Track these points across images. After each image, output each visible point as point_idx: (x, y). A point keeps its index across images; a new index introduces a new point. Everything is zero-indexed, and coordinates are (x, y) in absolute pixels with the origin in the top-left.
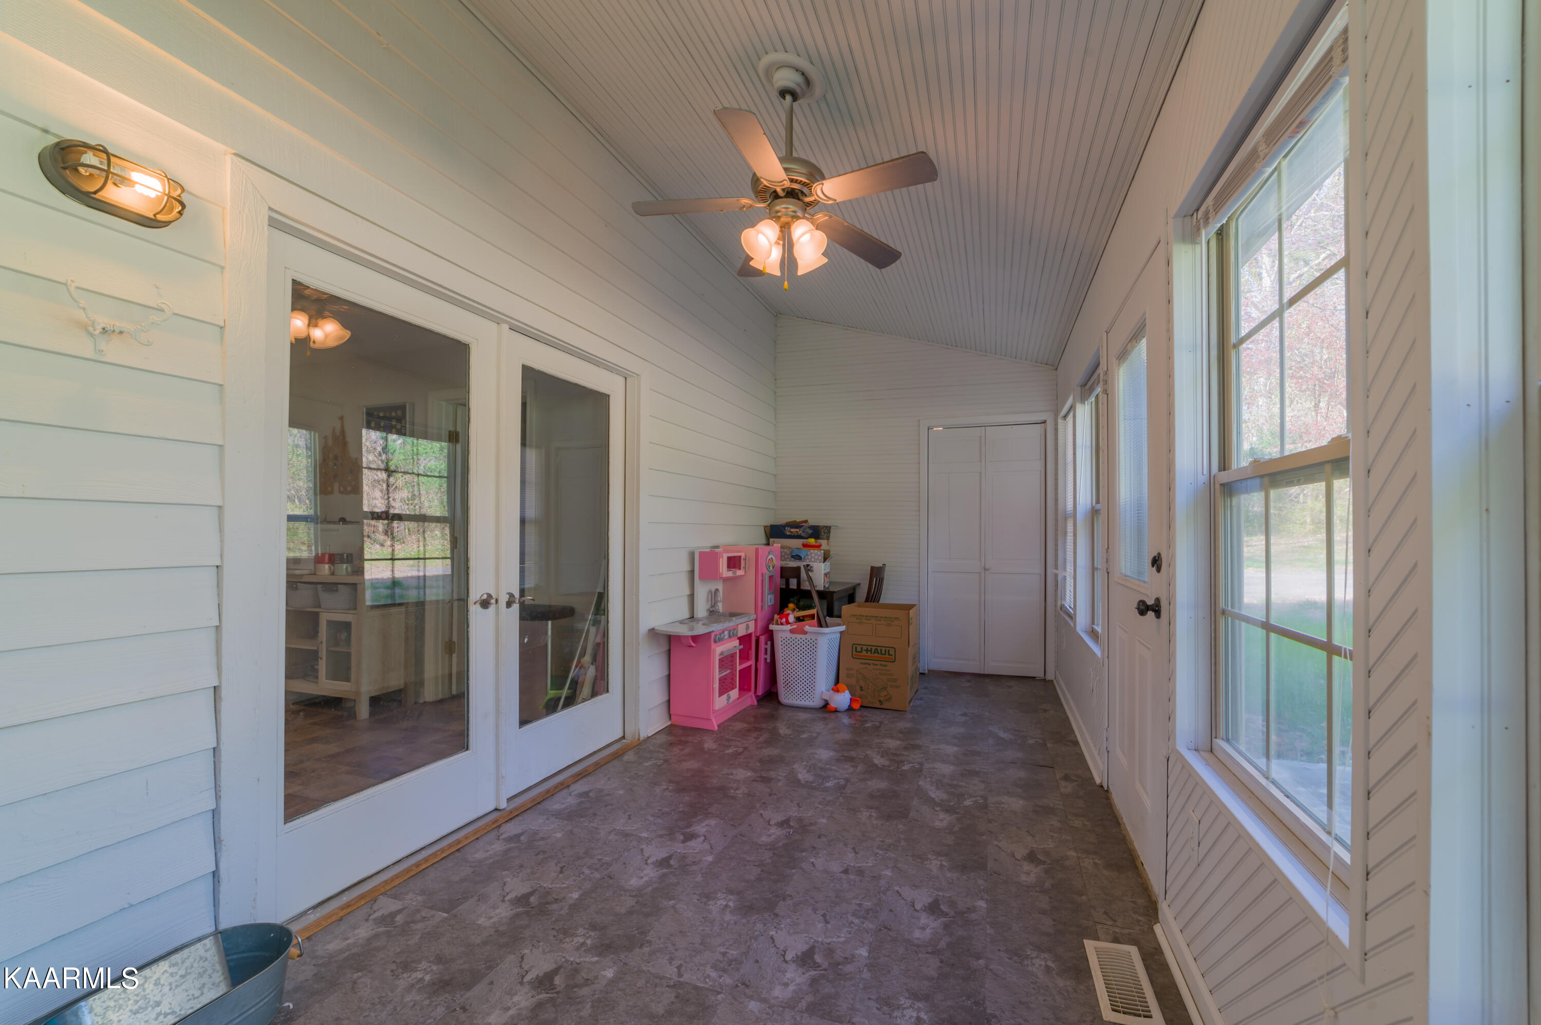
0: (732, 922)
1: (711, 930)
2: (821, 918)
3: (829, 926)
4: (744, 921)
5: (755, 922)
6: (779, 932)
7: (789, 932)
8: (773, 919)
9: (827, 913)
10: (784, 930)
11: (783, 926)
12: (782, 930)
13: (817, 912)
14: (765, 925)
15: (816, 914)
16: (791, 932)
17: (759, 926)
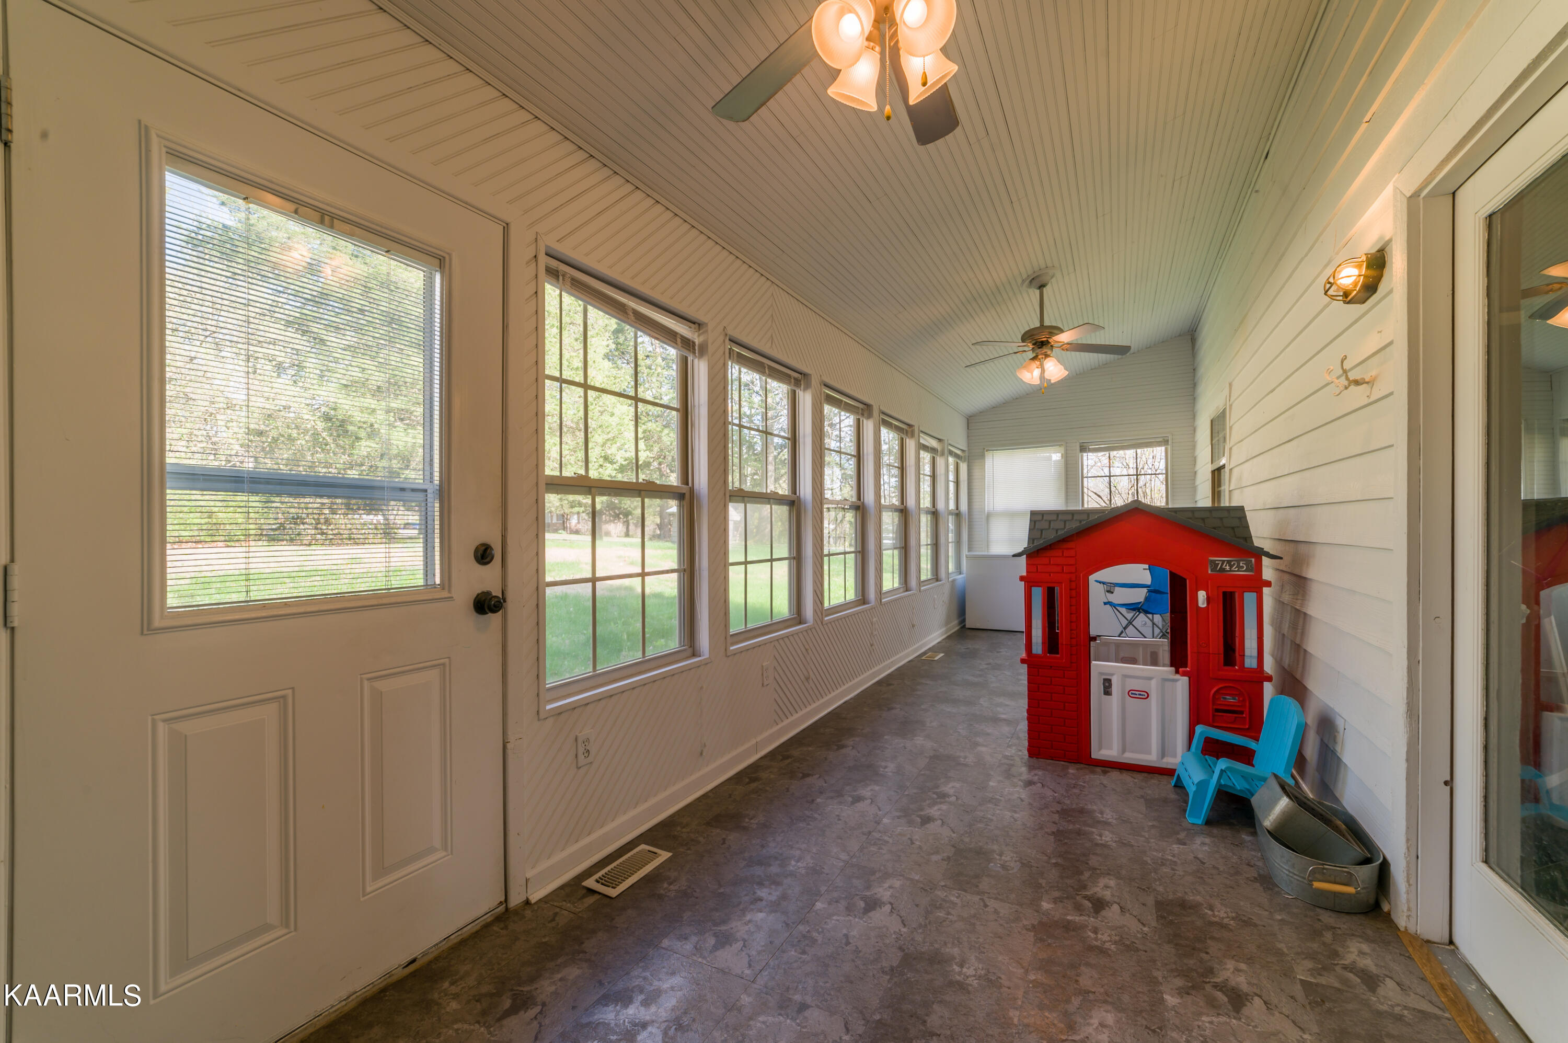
0: (949, 945)
1: (969, 937)
2: (851, 941)
3: (845, 931)
4: (936, 946)
5: (924, 942)
6: (897, 930)
7: (888, 929)
8: (904, 944)
9: (844, 946)
10: (892, 932)
11: (893, 936)
12: (895, 932)
13: (854, 948)
14: (913, 939)
15: (856, 946)
16: (884, 929)
17: (919, 938)
